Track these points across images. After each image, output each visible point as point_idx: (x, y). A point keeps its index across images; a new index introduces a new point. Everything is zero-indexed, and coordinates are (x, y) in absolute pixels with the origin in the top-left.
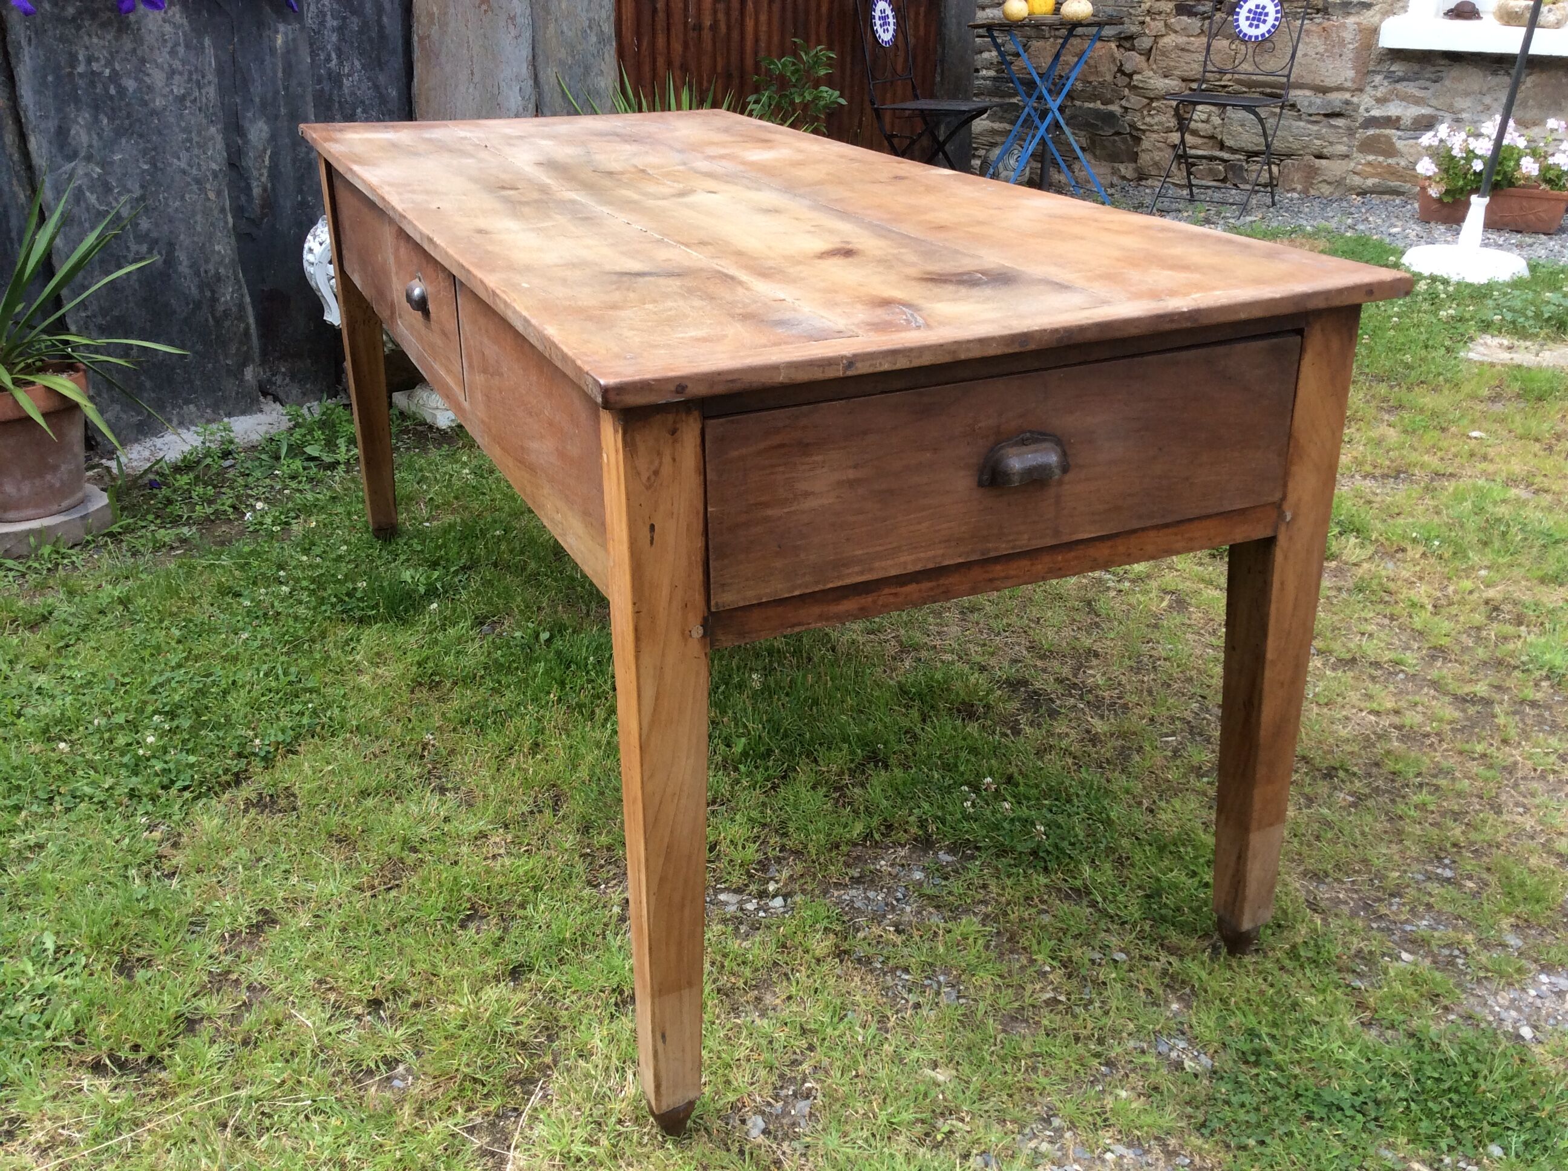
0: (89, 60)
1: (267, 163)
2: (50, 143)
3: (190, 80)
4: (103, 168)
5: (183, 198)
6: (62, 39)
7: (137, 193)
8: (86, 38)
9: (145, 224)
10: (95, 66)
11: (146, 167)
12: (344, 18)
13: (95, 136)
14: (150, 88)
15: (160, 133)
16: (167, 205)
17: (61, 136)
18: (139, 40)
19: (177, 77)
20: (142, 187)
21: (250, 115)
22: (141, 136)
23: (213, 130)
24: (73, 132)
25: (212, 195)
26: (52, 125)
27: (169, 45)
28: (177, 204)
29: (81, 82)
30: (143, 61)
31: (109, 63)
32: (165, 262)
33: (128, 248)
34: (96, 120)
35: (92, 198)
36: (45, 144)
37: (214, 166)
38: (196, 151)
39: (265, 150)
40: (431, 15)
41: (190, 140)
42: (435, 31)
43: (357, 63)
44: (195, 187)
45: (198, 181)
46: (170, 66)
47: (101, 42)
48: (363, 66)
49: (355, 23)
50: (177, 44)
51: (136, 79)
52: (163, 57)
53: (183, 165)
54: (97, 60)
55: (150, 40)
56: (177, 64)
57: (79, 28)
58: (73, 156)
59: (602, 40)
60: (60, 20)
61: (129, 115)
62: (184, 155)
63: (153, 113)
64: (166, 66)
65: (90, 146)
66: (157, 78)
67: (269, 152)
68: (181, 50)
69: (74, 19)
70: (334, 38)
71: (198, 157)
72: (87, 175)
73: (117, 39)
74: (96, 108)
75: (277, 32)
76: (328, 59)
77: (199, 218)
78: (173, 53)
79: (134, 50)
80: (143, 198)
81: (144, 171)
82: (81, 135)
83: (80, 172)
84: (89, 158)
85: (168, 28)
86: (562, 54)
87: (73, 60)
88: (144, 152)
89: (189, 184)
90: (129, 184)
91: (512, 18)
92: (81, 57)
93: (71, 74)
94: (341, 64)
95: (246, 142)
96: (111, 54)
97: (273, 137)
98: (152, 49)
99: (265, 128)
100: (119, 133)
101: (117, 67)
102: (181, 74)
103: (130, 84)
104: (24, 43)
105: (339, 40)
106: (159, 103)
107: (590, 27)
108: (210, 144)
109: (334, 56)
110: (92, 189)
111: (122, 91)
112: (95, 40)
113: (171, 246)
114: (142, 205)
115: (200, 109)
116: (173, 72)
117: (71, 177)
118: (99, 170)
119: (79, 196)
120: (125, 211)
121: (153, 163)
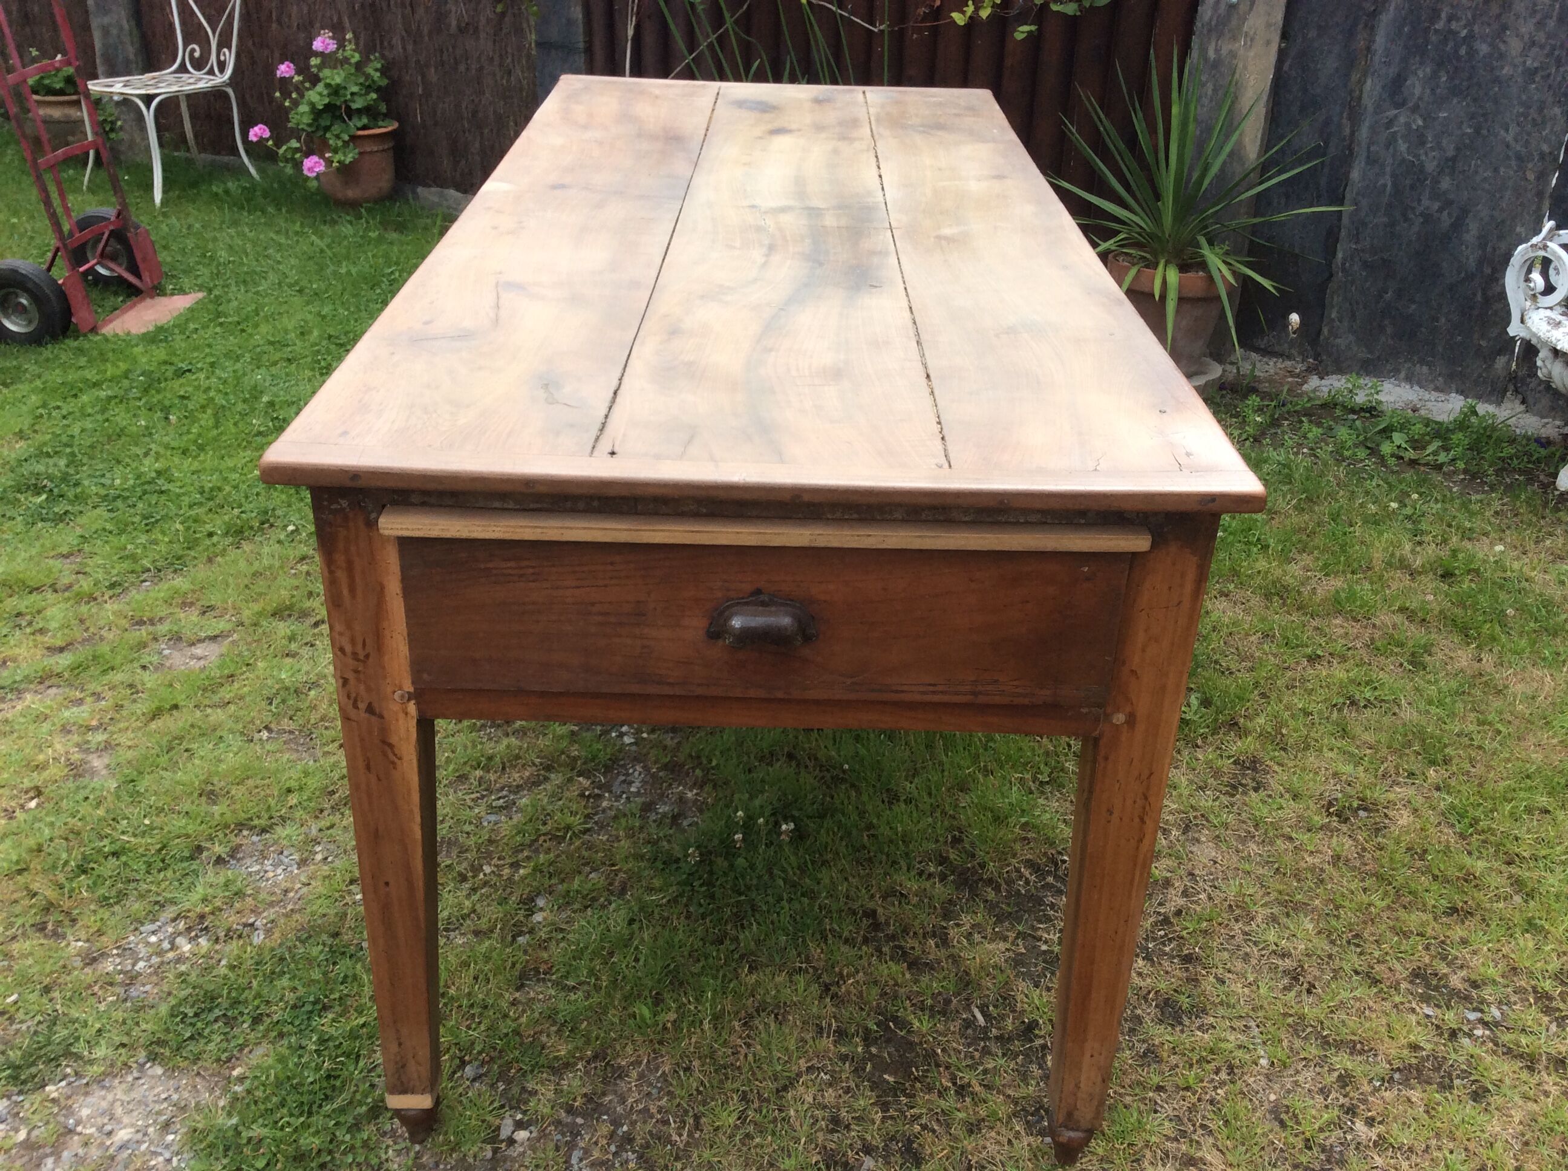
0: (1451, 19)
2: (1383, 87)
3: (1550, 55)
4: (1424, 120)
5: (1496, 170)
7: (1450, 153)
9: (1445, 183)
10: (1454, 25)
11: (1468, 131)
13: (1428, 91)
14: (1502, 56)
15: (1496, 102)
16: (1476, 172)
17: (1395, 86)
19: (1535, 50)
20: (1458, 149)
22: (1475, 100)
23: (1557, 111)
24: (1408, 82)
25: (1531, 176)
26: (1393, 71)
27: (1539, 16)
28: (1488, 174)
29: (1434, 38)
30: (1505, 28)
31: (1469, 24)
32: (1452, 225)
33: (1420, 201)
34: (1435, 75)
35: (1403, 147)
36: (1378, 88)
37: (1545, 148)
38: (1529, 128)
41: (1526, 115)
44: (1513, 163)
45: (1519, 158)
46: (1532, 37)
50: (1548, 16)
51: (1490, 45)
52: (1527, 28)
53: (1509, 138)
54: (1459, 19)
55: (1520, 7)
56: (1541, 37)
58: (1399, 105)
61: (1470, 78)
62: (1513, 129)
63: (1497, 80)
64: (1526, 37)
65: (1420, 98)
66: (1514, 46)
68: (1551, 24)
71: (1529, 134)
72: (1407, 124)
74: (1440, 64)
77: (1508, 194)
78: (1540, 24)
79: (1499, 16)
80: (1454, 159)
81: (1464, 134)
82: (1416, 87)
83: (1402, 120)
84: (1415, 109)
88: (1472, 117)
89: (1508, 157)
90: (1444, 142)
92: (1443, 15)
93: (1426, 30)
96: (1474, 17)
98: (1517, 16)
100: (1454, 92)
101: (1476, 28)
102: (1542, 47)
103: (1484, 49)
106: (1507, 71)
110: (1406, 137)
111: (1472, 53)
113: (1465, 212)
114: (1450, 165)
115: (1550, 87)
116: (1533, 43)
117: (1390, 123)
118: (1420, 122)
119: (1391, 142)
120: (1430, 167)
121: (1477, 131)
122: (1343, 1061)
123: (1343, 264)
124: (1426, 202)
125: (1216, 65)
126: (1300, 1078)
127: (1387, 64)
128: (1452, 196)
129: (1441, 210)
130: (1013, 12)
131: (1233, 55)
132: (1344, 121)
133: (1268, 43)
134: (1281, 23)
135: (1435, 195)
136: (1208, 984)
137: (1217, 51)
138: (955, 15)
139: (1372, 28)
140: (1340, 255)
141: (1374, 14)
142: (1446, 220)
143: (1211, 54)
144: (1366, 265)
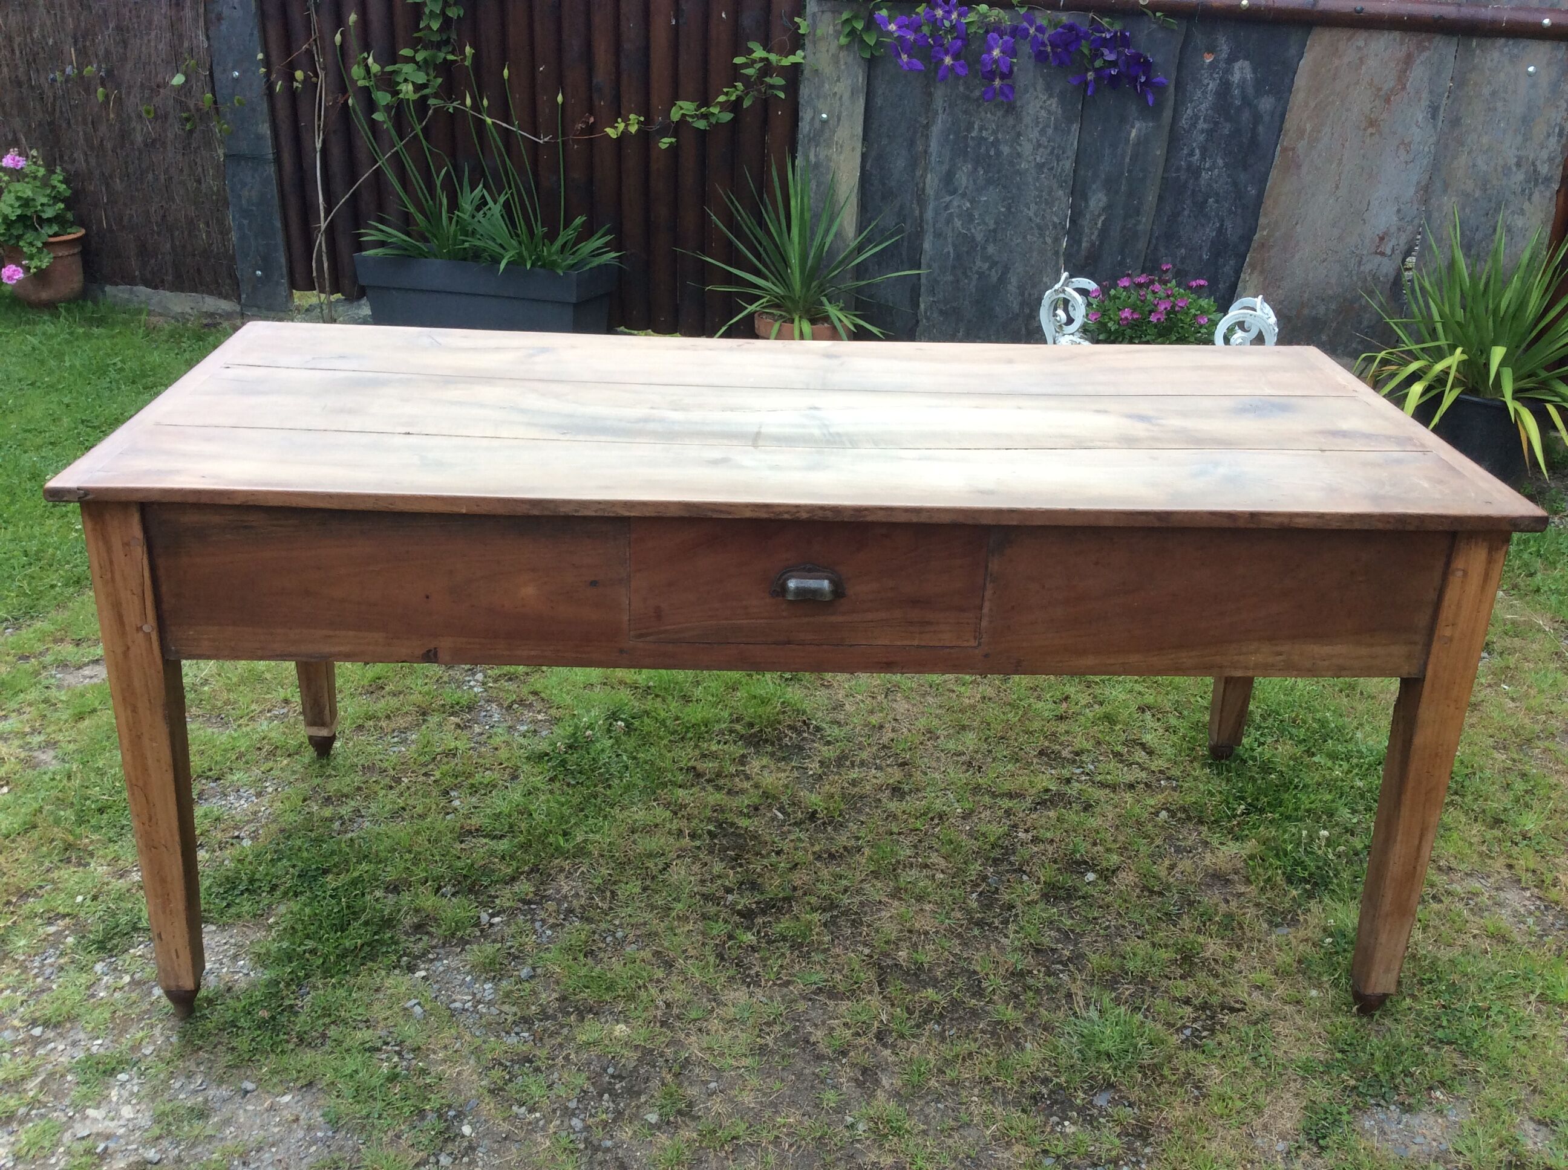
0: (981, 129)
1: (1099, 225)
2: (940, 181)
3: (1052, 153)
4: (971, 203)
5: (1025, 237)
6: (965, 112)
7: (992, 226)
8: (983, 113)
9: (991, 249)
10: (984, 133)
11: (1003, 210)
12: (1216, 123)
13: (972, 182)
14: (1019, 155)
15: (1019, 188)
16: (1011, 240)
17: (948, 179)
18: (1019, 119)
19: (1041, 150)
20: (996, 223)
21: (1094, 187)
22: (1004, 187)
24: (957, 176)
25: (1049, 240)
26: (945, 167)
27: (1041, 126)
28: (1019, 241)
29: (971, 143)
30: (1019, 134)
31: (994, 133)
32: (999, 279)
33: (974, 262)
34: (975, 169)
35: (958, 223)
36: (936, 181)
37: (1056, 219)
38: (1043, 206)
39: (1099, 215)
40: (1301, 133)
41: (1040, 197)
42: (1301, 146)
43: (1220, 162)
44: (1036, 231)
45: (1039, 227)
46: (1038, 141)
47: (993, 118)
48: (1226, 165)
49: (1226, 129)
50: (1048, 126)
51: (1011, 146)
52: (1034, 134)
53: (1031, 214)
54: (986, 130)
55: (1027, 120)
56: (1044, 141)
57: (979, 106)
58: (953, 192)
59: (1534, 178)
60: (967, 98)
62: (1033, 207)
63: (1018, 172)
64: (1035, 140)
65: (966, 187)
66: (1027, 148)
67: (1103, 218)
68: (1050, 131)
69: (977, 100)
70: (1202, 138)
72: (959, 206)
73: (1004, 116)
74: (977, 162)
75: (1133, 127)
76: (1191, 154)
77: (1035, 254)
78: (1043, 132)
79: (1014, 126)
80: (995, 231)
81: (1000, 212)
82: (962, 178)
83: (955, 203)
84: (964, 195)
85: (1043, 113)
86: (1470, 185)
87: (970, 127)
88: (1004, 199)
89: (1032, 228)
90: (987, 219)
91: (1406, 145)
92: (976, 126)
93: (966, 137)
94: (1203, 158)
95: (1087, 207)
96: (997, 127)
97: (1109, 207)
98: (1027, 126)
99: (1105, 199)
100: (989, 182)
101: (1000, 136)
102: (1046, 147)
103: (1006, 150)
104: (940, 111)
105: (1207, 140)
106: (1024, 165)
107: (1518, 165)
108: (1057, 204)
109: (1197, 151)
110: (960, 216)
111: (999, 153)
112: (989, 115)
113: (1006, 269)
114: (992, 235)
115: (1054, 176)
116: (1039, 145)
117: (947, 207)
118: (968, 205)
119: (949, 221)
120: (979, 237)
121: (1009, 208)
122: (1006, 803)
123: (926, 313)
124: (979, 263)
125: (817, 166)
126: (983, 816)
127: (941, 163)
128: (996, 259)
129: (990, 268)
130: (655, 128)
131: (828, 158)
132: (914, 206)
133: (853, 149)
134: (861, 134)
135: (986, 258)
136: (918, 775)
137: (816, 156)
138: (609, 130)
139: (927, 137)
140: (922, 306)
141: (927, 126)
142: (994, 276)
143: (812, 159)
144: (941, 312)
